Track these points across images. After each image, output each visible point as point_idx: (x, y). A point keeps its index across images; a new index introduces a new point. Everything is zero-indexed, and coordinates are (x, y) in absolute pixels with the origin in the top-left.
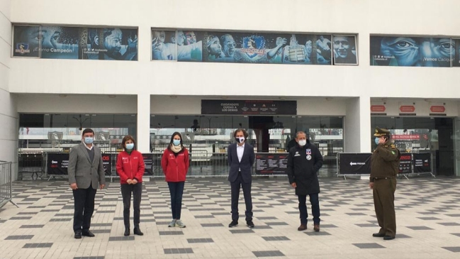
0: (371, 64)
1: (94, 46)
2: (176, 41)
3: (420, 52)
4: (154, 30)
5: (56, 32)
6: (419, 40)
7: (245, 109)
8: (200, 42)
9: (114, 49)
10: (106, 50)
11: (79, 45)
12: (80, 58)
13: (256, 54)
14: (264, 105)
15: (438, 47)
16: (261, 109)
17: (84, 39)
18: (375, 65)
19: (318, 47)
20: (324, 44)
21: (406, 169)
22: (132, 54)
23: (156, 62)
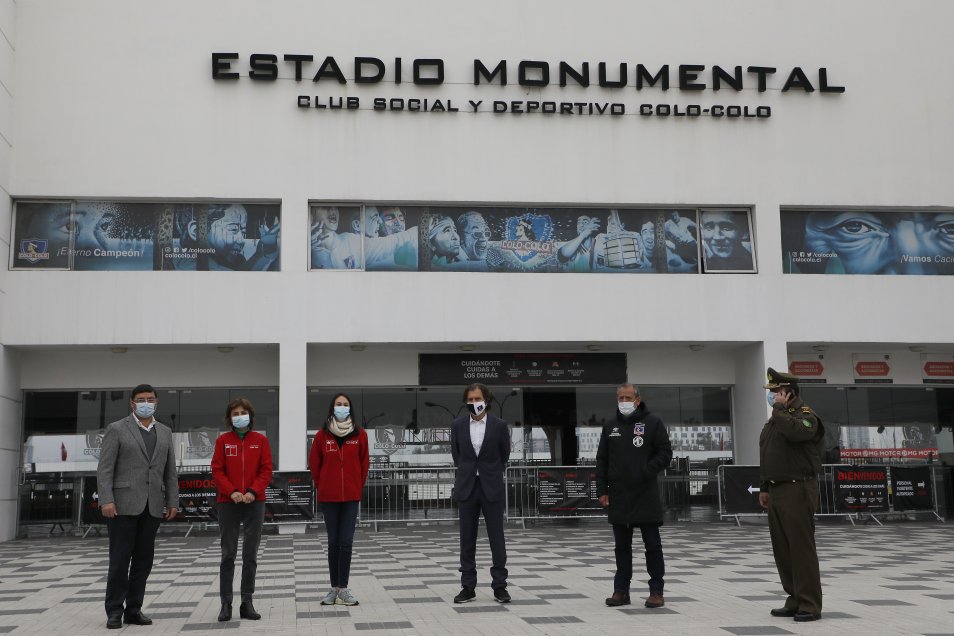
0: (786, 270)
1: (187, 243)
2: (362, 228)
3: (892, 242)
4: (315, 206)
5: (106, 215)
6: (889, 218)
7: (514, 373)
8: (414, 230)
9: (229, 247)
10: (213, 251)
11: (155, 240)
12: (156, 268)
13: (534, 253)
14: (555, 364)
15: (934, 232)
16: (549, 372)
17: (166, 227)
18: (794, 272)
19: (669, 235)
20: (680, 229)
21: (876, 502)
22: (268, 258)
23: (319, 274)
